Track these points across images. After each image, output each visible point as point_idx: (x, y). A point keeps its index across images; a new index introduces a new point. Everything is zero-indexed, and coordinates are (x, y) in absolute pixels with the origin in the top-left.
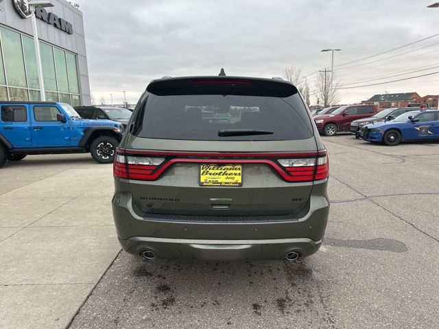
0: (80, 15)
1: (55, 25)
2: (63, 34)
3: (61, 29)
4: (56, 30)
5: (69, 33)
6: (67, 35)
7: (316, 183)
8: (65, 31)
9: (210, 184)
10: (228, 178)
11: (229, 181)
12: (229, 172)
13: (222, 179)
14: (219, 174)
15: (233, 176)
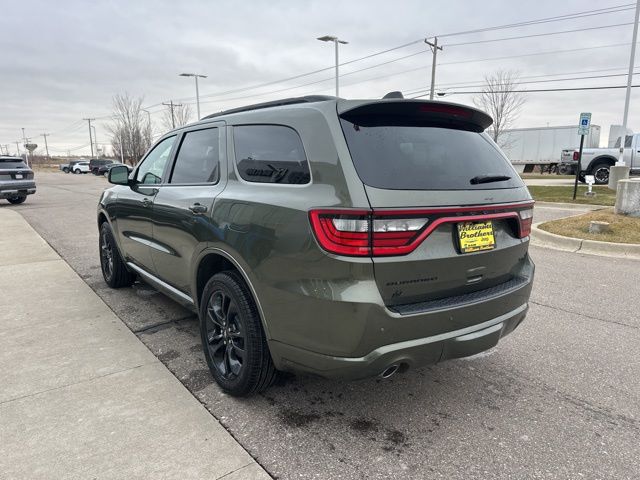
9: (471, 250)
10: (483, 240)
11: (485, 243)
12: (483, 231)
13: (479, 242)
14: (475, 235)
15: (487, 236)
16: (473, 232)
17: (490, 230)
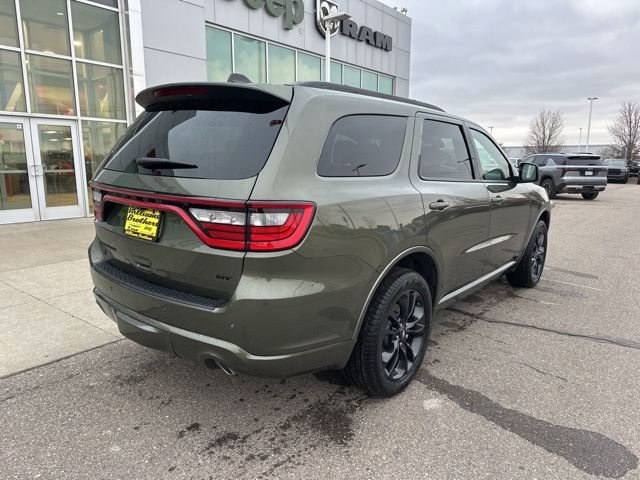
0: (408, 22)
1: (368, 42)
2: (378, 52)
3: (375, 46)
4: (369, 49)
5: (386, 50)
6: (384, 52)
7: (250, 255)
8: (382, 48)
9: (130, 233)
10: (146, 228)
11: (147, 232)
12: (149, 219)
13: (142, 229)
14: (140, 221)
15: (151, 226)
16: (139, 217)
17: (156, 221)
